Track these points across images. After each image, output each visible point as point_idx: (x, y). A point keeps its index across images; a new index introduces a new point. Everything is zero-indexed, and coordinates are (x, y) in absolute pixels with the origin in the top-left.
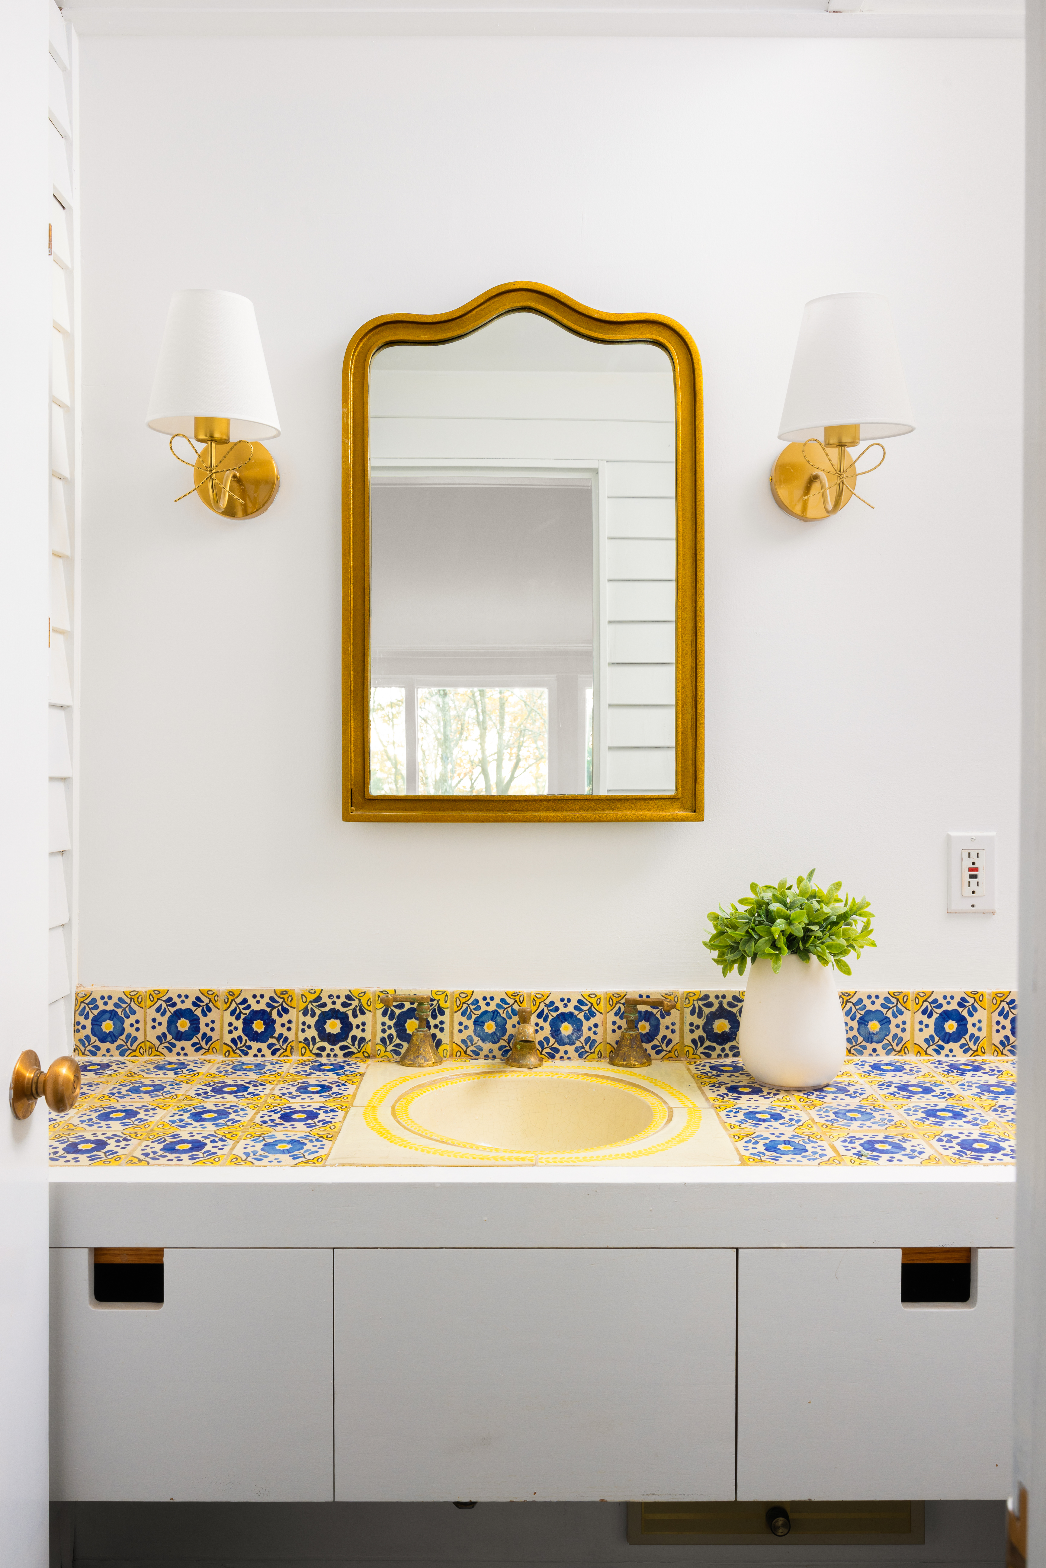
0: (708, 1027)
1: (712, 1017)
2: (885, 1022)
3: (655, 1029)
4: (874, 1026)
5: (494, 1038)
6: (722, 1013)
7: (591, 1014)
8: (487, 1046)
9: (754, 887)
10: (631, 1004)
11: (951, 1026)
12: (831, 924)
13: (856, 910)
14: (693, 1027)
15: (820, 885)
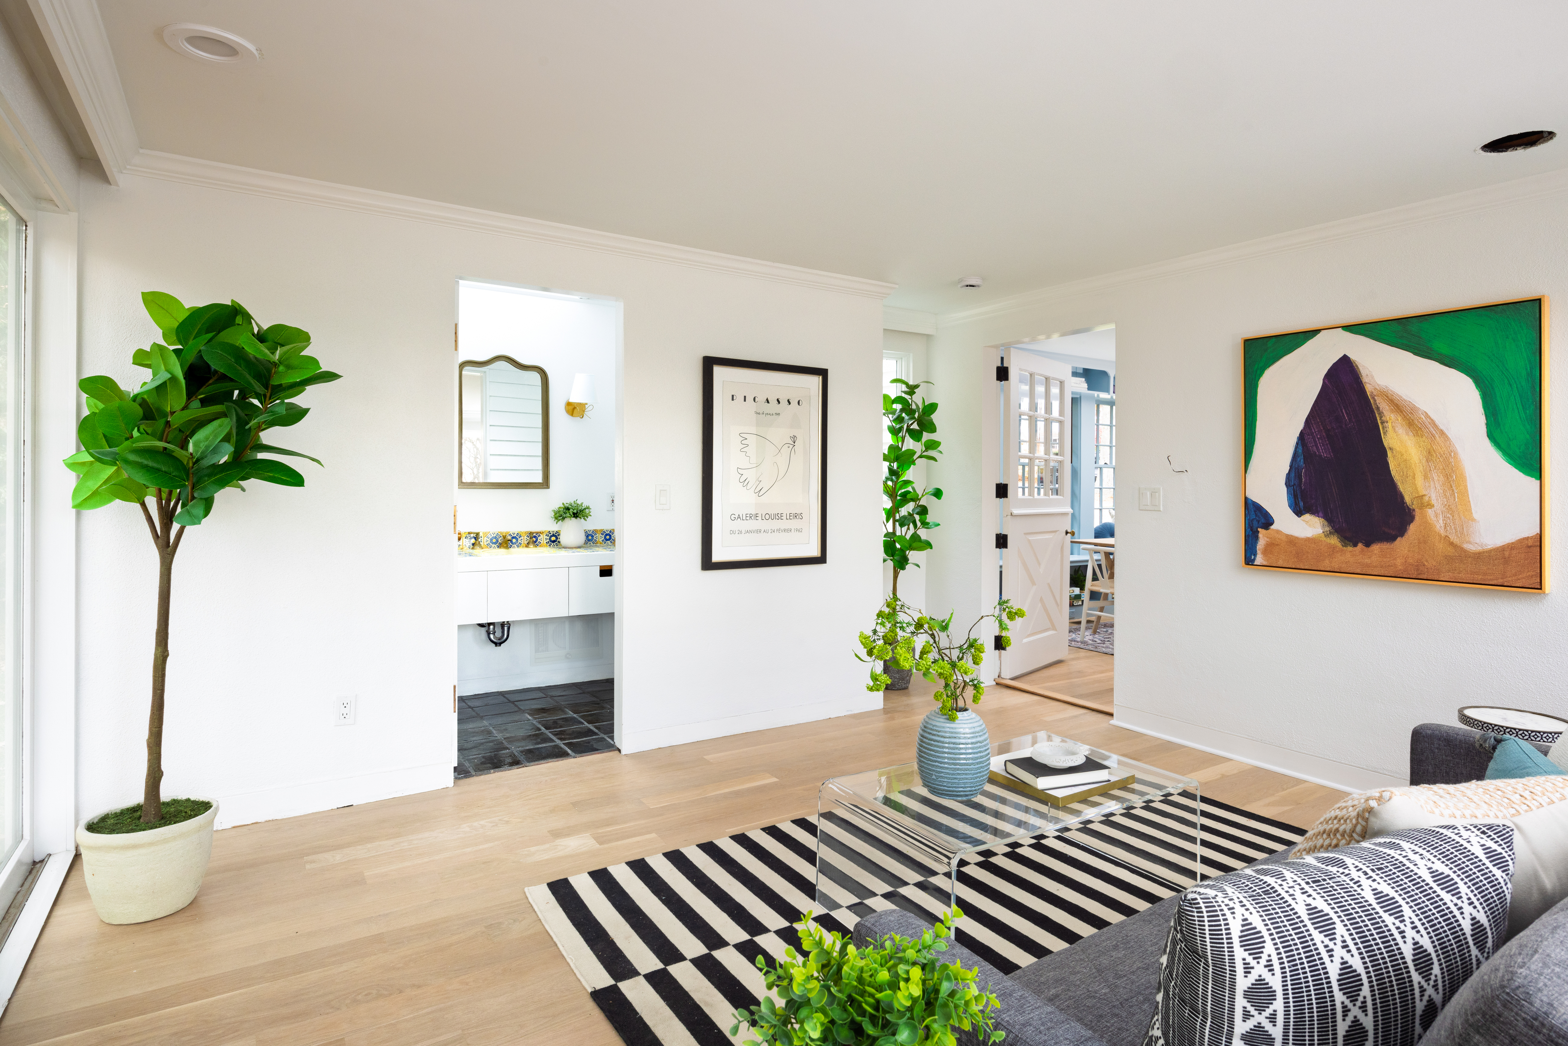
0: (550, 539)
1: (551, 536)
2: (593, 536)
3: (537, 540)
4: (590, 538)
5: (495, 543)
6: (553, 535)
7: (520, 537)
8: (493, 545)
9: (563, 504)
10: (531, 533)
11: (608, 537)
12: (581, 511)
13: (588, 508)
14: (546, 539)
15: (579, 502)
